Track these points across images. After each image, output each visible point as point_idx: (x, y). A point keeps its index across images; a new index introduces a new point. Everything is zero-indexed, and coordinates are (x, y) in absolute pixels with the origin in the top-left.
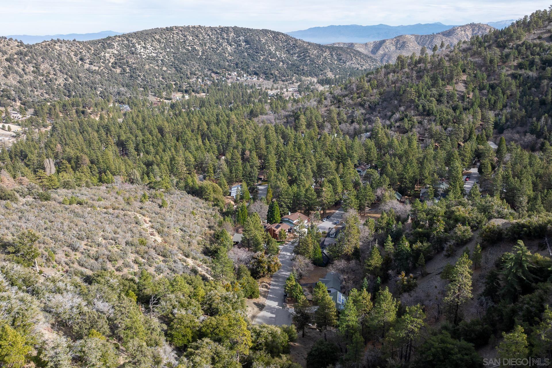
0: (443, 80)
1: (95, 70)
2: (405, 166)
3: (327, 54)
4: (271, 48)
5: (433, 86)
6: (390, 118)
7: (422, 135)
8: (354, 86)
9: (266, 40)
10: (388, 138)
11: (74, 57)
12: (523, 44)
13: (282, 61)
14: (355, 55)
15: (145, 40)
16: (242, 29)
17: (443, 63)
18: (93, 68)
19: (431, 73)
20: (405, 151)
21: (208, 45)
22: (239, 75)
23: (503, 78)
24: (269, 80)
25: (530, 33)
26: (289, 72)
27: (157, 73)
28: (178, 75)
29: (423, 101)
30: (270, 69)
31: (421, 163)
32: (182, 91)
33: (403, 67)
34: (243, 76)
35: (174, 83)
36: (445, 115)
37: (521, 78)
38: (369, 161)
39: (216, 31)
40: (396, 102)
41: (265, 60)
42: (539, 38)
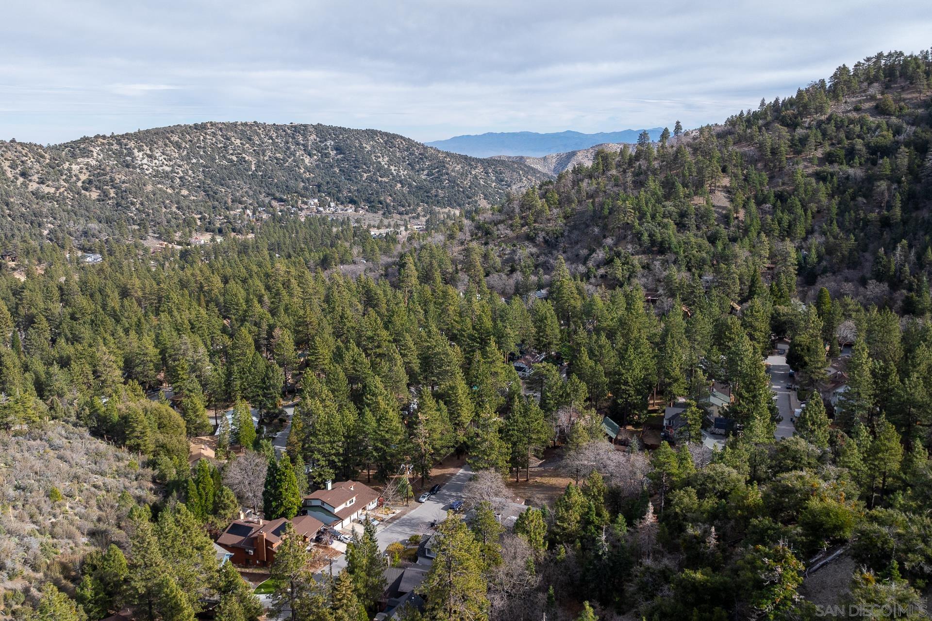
0: (685, 185)
1: (49, 193)
2: (622, 355)
3: (478, 171)
4: (380, 160)
5: (667, 197)
6: (585, 261)
7: (651, 291)
8: (516, 205)
9: (373, 147)
10: (584, 299)
11: (10, 169)
12: (829, 119)
13: (401, 182)
14: (526, 173)
15: (151, 144)
16: (331, 127)
17: (683, 155)
18: (45, 189)
19: (662, 177)
20: (620, 320)
21: (268, 153)
22: (322, 204)
23: (800, 178)
24: (376, 212)
25: (838, 101)
26: (412, 199)
27: (168, 198)
28: (210, 204)
29: (649, 225)
30: (377, 193)
31: (660, 344)
32: (213, 231)
33: (607, 167)
34: (329, 206)
35: (199, 216)
36: (694, 252)
37: (835, 179)
38: (542, 346)
39: (285, 131)
40: (596, 230)
41: (371, 179)
42: (857, 109)
